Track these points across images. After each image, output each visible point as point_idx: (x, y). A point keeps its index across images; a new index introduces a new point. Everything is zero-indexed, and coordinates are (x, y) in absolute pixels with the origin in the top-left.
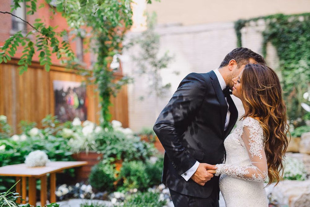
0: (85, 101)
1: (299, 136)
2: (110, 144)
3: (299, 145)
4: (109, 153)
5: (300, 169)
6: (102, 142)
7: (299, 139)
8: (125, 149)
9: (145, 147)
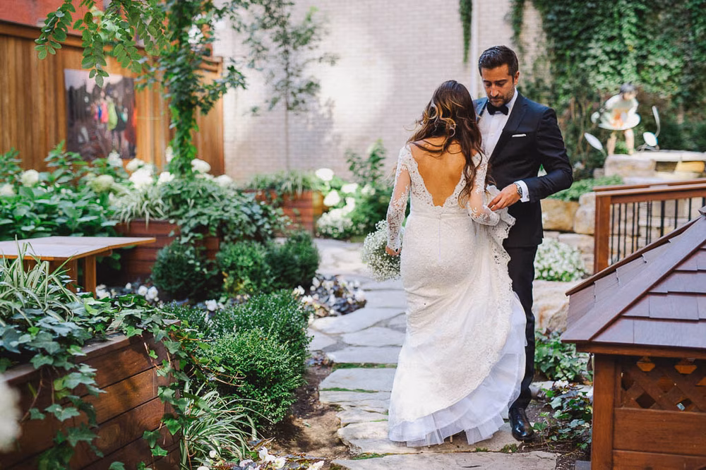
0: (130, 114)
1: (575, 199)
2: (195, 206)
3: (573, 217)
4: (193, 223)
5: (571, 262)
6: (177, 201)
7: (574, 204)
8: (226, 216)
9: (266, 214)
